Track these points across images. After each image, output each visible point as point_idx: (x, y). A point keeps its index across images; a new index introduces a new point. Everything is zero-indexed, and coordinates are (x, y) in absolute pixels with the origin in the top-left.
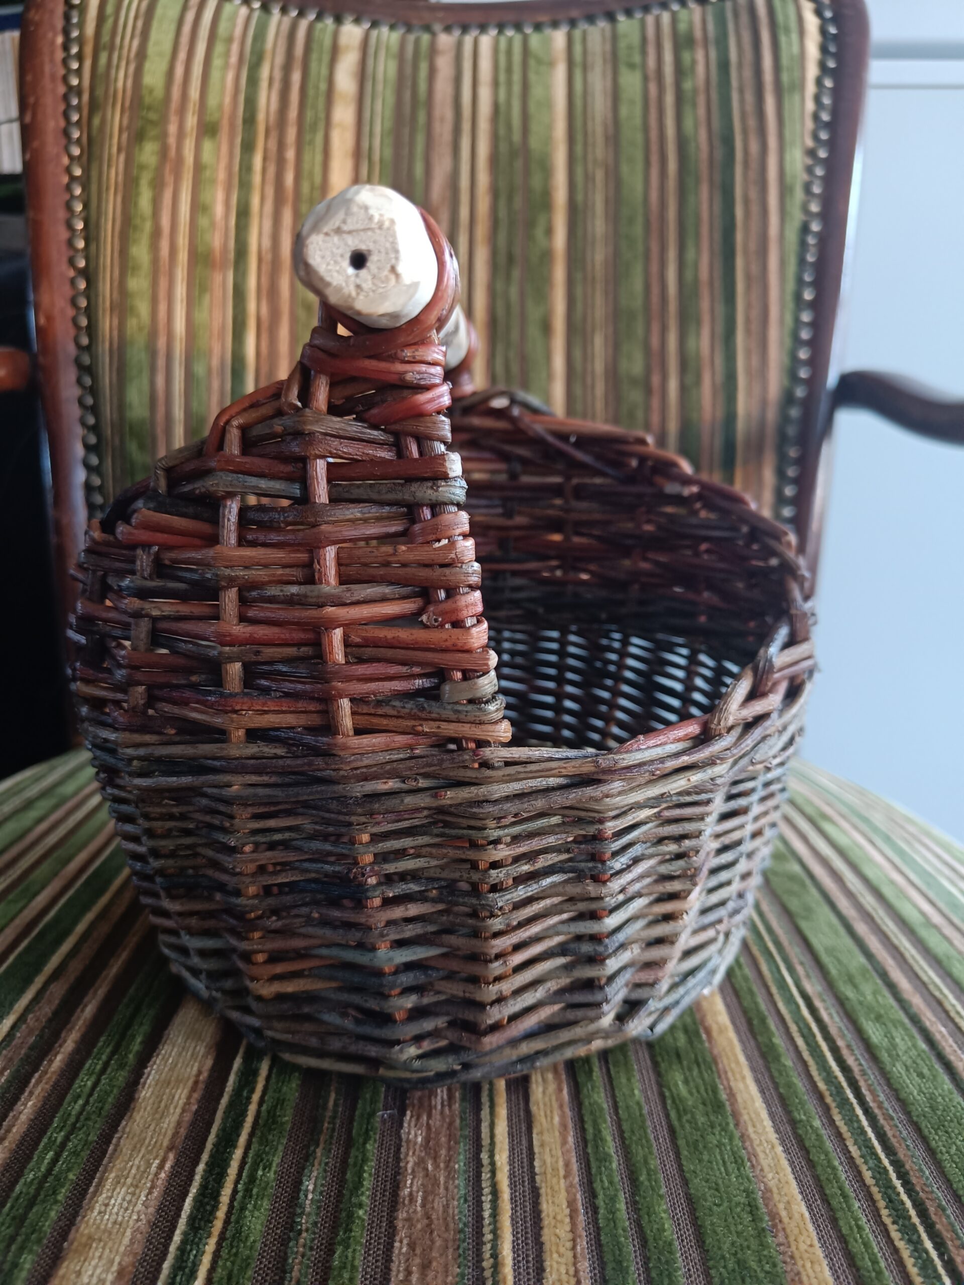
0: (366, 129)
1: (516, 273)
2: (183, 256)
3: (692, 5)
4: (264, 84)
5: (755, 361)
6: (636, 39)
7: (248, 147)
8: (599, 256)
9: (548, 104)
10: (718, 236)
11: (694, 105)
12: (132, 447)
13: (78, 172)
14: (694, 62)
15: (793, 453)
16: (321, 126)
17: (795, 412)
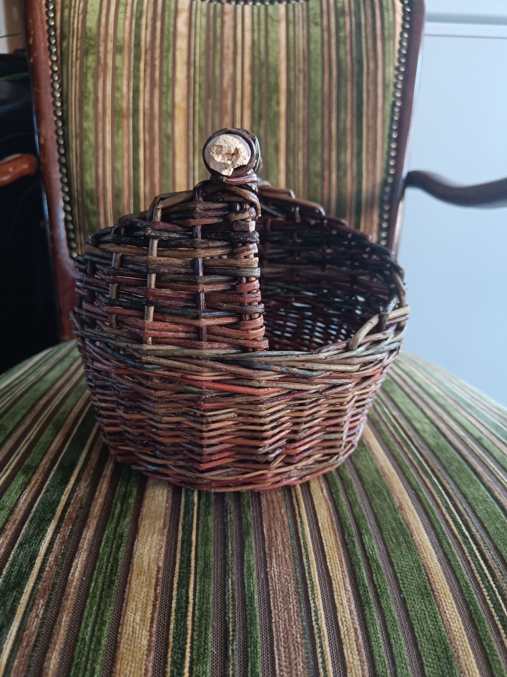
0: (192, 51)
1: (263, 122)
2: (109, 112)
4: (144, 27)
5: (370, 166)
6: (318, 11)
7: (137, 59)
8: (301, 115)
9: (277, 41)
10: (355, 107)
11: (345, 44)
12: (88, 202)
13: (56, 69)
14: (345, 23)
15: (387, 208)
16: (171, 49)
17: (387, 189)
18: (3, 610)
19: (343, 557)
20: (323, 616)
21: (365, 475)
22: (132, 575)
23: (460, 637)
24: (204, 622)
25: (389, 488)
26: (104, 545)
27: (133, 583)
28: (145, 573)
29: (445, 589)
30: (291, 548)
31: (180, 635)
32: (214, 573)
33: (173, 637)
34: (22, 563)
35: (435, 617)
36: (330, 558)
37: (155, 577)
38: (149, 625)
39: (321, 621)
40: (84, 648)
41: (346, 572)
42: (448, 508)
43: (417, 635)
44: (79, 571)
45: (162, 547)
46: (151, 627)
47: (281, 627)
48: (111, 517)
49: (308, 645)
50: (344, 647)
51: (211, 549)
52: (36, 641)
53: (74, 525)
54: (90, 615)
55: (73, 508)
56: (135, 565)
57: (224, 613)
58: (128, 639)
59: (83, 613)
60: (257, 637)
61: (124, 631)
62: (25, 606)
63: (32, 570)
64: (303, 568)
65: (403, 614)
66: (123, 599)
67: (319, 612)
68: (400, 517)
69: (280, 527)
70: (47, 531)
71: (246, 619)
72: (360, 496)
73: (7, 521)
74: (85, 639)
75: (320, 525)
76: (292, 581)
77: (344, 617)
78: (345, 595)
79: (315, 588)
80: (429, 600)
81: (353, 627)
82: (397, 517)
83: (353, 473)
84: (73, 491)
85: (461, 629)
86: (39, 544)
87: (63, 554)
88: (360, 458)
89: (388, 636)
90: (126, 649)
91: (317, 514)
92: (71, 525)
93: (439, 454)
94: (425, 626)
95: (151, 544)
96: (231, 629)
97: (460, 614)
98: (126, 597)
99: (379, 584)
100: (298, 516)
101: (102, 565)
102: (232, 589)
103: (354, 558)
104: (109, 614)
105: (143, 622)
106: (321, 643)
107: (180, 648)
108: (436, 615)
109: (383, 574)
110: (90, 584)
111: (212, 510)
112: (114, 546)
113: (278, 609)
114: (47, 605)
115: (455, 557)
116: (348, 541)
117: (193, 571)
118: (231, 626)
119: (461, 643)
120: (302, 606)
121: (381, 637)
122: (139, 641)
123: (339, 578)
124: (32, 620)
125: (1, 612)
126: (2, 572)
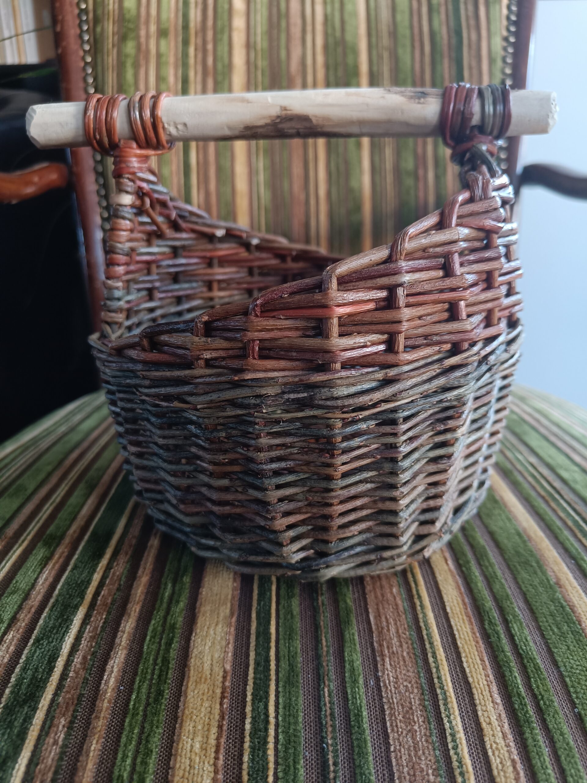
7: (186, 43)
13: (89, 60)
16: (226, 30)
18: (9, 734)
19: (485, 654)
20: (464, 742)
21: (503, 540)
22: (188, 682)
24: (291, 751)
25: (538, 557)
26: (150, 640)
27: (190, 694)
28: (206, 679)
30: (410, 642)
31: (258, 770)
32: (304, 679)
33: (249, 774)
34: (37, 666)
36: (467, 656)
37: (221, 685)
38: (213, 755)
39: (462, 750)
41: (491, 676)
44: (116, 677)
45: (229, 643)
46: (216, 758)
47: (404, 758)
48: (159, 602)
51: (298, 644)
52: (53, 780)
53: (109, 613)
54: (130, 740)
55: (109, 590)
56: (192, 668)
57: (319, 737)
58: (183, 777)
59: (120, 737)
60: (370, 773)
61: (178, 766)
62: (39, 727)
63: (50, 676)
64: (429, 671)
66: (176, 718)
67: (458, 736)
68: (560, 597)
69: (392, 612)
70: (72, 621)
71: (353, 746)
72: (500, 568)
73: (20, 608)
74: (123, 777)
75: (450, 610)
76: (416, 691)
77: (495, 742)
78: (492, 709)
79: (449, 699)
81: (510, 758)
82: (556, 597)
84: (109, 567)
86: (61, 639)
87: (94, 654)
88: (494, 518)
89: (562, 772)
91: (445, 594)
92: (105, 613)
95: (214, 638)
96: (331, 762)
98: (180, 714)
99: (540, 694)
100: (416, 598)
101: (147, 669)
102: (330, 703)
103: (501, 656)
104: (156, 739)
105: (204, 752)
109: (544, 679)
110: (130, 695)
112: (163, 641)
113: (398, 731)
114: (70, 727)
116: (490, 631)
117: (273, 677)
118: (330, 756)
120: (432, 726)
121: (552, 774)
122: (199, 779)
123: (481, 685)
124: (49, 749)
125: (6, 737)
126: (10, 678)
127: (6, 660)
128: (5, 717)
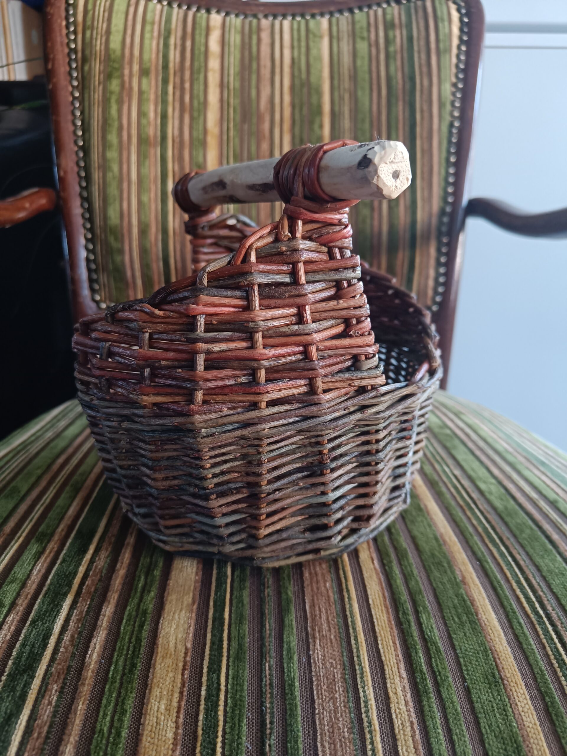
0: (226, 72)
2: (134, 140)
3: (393, 4)
4: (172, 47)
5: (426, 194)
6: (364, 24)
7: (165, 81)
9: (319, 58)
10: (407, 129)
11: (395, 59)
12: (112, 239)
13: (77, 94)
14: (395, 37)
15: (445, 240)
16: (203, 70)
17: (446, 220)
18: (12, 696)
19: (397, 638)
20: (374, 707)
21: (422, 543)
22: (156, 657)
23: (535, 734)
24: (237, 712)
25: (450, 558)
26: (126, 623)
27: (158, 667)
28: (171, 655)
29: (516, 677)
30: (337, 627)
31: (210, 727)
32: (250, 656)
33: (203, 730)
34: (34, 643)
35: (504, 710)
36: (382, 640)
37: (182, 660)
38: (175, 715)
39: (372, 713)
40: (101, 740)
41: (401, 657)
42: (519, 582)
43: (484, 731)
44: (98, 653)
45: (190, 626)
46: (178, 717)
47: (325, 719)
48: (133, 591)
49: (357, 741)
50: (399, 743)
51: (246, 628)
52: (48, 732)
53: (92, 600)
54: (109, 702)
55: (93, 580)
56: (160, 646)
57: (260, 702)
58: (151, 731)
59: (101, 700)
60: (298, 731)
61: (147, 722)
62: (36, 691)
63: (45, 651)
64: (351, 651)
65: (467, 706)
66: (146, 685)
67: (369, 703)
68: (463, 592)
69: (325, 603)
70: (62, 606)
71: (286, 710)
72: (417, 567)
73: (18, 595)
74: (103, 730)
75: (371, 601)
76: (339, 667)
77: (399, 708)
78: (399, 683)
79: (365, 674)
80: (498, 691)
81: (409, 720)
82: (460, 592)
83: (408, 541)
84: (92, 561)
85: (535, 724)
86: (53, 621)
87: (80, 633)
88: (417, 524)
89: (449, 732)
90: (149, 742)
91: (367, 588)
92: (89, 600)
93: (507, 519)
94: (493, 720)
95: (179, 622)
96: (268, 721)
97: (535, 707)
98: (149, 682)
99: (439, 671)
100: (345, 590)
101: (123, 646)
102: (269, 675)
103: (410, 640)
104: (130, 702)
105: (168, 712)
106: (371, 738)
107: (210, 742)
108: (506, 708)
109: (443, 659)
110: (109, 667)
111: (248, 584)
112: (137, 624)
113: (322, 698)
114: (61, 691)
115: (527, 639)
116: (403, 620)
117: (225, 654)
118: (268, 717)
119: (536, 741)
120: (350, 695)
121: (441, 733)
122: (164, 733)
123: (392, 663)
124: (45, 708)
125: (10, 699)
126: (12, 652)
127: (8, 638)
128: (9, 683)
